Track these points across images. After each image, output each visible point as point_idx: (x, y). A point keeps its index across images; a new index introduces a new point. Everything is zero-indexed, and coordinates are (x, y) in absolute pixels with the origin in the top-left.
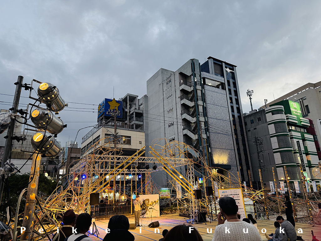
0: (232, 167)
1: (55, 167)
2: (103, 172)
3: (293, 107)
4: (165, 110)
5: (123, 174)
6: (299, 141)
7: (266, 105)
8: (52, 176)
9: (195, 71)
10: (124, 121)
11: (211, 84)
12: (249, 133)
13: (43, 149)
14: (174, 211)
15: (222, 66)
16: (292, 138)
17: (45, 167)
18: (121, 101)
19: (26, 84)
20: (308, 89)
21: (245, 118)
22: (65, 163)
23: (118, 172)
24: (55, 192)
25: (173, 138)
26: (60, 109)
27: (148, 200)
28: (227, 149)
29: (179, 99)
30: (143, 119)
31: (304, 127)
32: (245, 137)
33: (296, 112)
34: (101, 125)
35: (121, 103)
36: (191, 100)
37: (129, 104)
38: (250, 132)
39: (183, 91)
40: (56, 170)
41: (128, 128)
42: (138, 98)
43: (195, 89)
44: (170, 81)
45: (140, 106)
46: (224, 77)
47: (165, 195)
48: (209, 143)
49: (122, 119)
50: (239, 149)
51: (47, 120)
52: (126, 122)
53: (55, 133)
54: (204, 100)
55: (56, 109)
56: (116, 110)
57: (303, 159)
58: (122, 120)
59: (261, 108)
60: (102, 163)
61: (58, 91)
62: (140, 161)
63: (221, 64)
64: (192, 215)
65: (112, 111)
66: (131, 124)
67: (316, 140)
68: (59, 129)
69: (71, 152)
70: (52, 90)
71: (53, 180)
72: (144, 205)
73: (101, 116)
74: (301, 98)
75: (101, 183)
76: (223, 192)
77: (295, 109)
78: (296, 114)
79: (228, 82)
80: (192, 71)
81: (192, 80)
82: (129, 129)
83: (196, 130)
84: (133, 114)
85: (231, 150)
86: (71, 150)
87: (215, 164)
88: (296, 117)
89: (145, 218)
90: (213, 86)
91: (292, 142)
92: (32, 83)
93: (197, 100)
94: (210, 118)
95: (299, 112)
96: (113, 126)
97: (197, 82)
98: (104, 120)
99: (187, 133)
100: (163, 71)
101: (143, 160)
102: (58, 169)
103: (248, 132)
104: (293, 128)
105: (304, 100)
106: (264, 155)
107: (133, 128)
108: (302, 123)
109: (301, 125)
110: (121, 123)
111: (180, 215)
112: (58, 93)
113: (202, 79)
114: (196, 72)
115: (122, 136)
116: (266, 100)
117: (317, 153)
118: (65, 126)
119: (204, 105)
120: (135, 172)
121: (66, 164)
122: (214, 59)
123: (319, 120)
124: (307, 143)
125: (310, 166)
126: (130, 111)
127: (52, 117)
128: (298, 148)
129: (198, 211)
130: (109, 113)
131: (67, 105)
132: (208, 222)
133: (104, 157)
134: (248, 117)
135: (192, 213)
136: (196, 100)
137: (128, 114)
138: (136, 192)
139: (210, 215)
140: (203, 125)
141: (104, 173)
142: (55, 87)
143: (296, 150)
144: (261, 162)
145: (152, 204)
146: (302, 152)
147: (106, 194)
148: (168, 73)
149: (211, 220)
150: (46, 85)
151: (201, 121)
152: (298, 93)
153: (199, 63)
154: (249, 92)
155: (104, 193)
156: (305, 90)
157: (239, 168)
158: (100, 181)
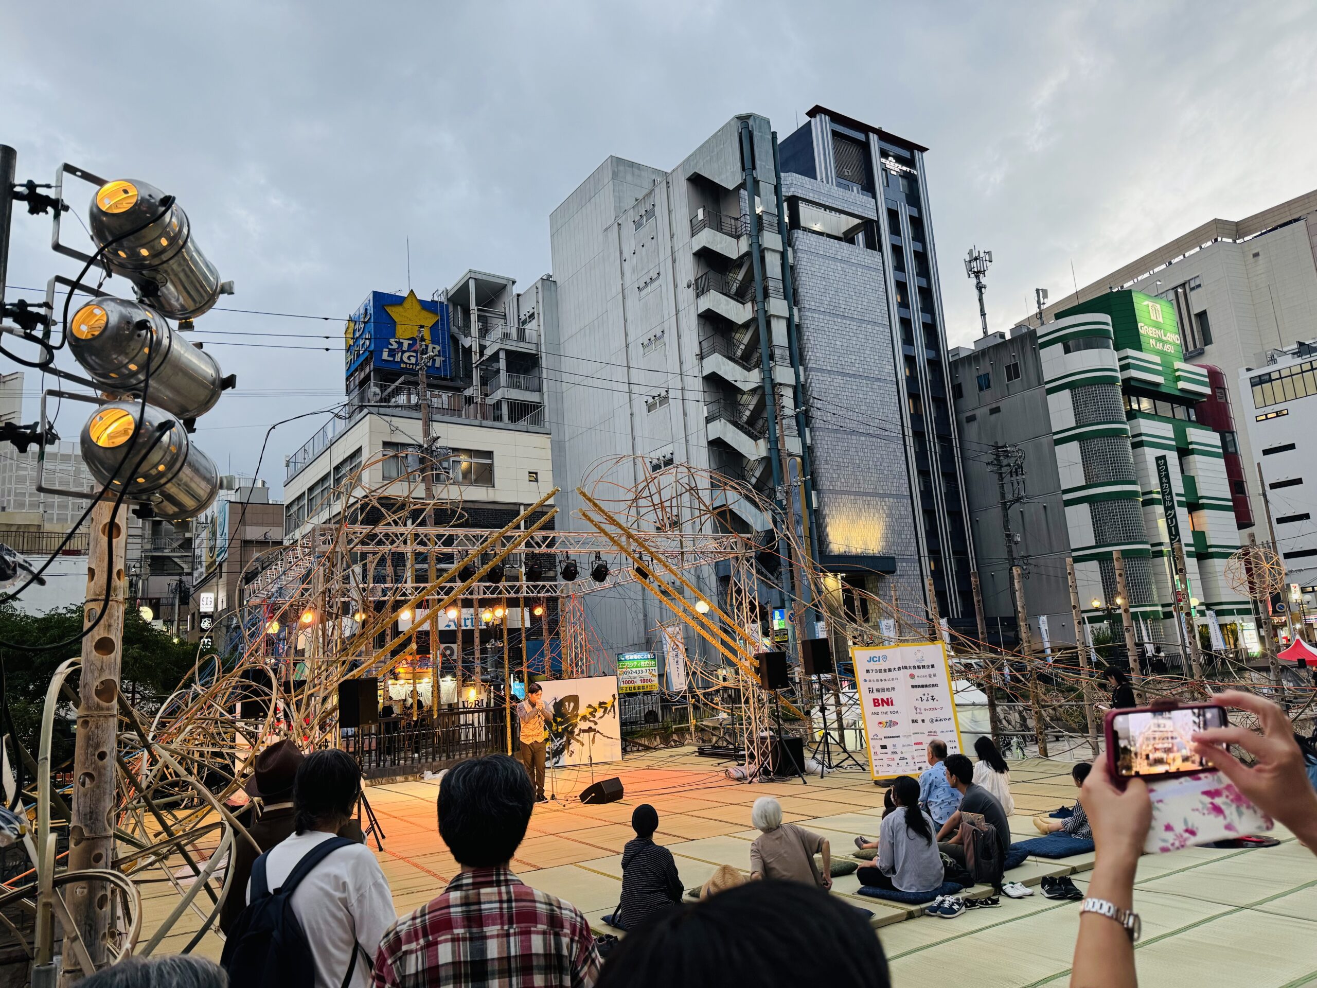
0: (900, 566)
1: (181, 582)
2: (385, 596)
3: (1148, 322)
4: (630, 339)
5: (467, 604)
6: (1164, 457)
7: (1040, 313)
8: (168, 622)
9: (754, 168)
10: (459, 390)
11: (824, 224)
12: (972, 431)
13: (141, 480)
14: (675, 737)
15: (865, 147)
16: (1137, 445)
17: (137, 585)
18: (441, 303)
19: (31, 186)
20: (1209, 243)
21: (956, 368)
22: (220, 565)
23: (447, 593)
24: (192, 680)
25: (668, 456)
26: (198, 305)
27: (575, 699)
28: (884, 496)
29: (691, 292)
30: (540, 379)
31: (1186, 400)
32: (956, 443)
33: (1159, 340)
34: (361, 408)
35: (442, 311)
36: (740, 296)
37: (478, 316)
38: (974, 425)
39: (705, 256)
40: (185, 596)
41: (479, 415)
42: (516, 290)
43: (755, 246)
44: (650, 214)
45: (524, 323)
46: (874, 197)
47: (638, 679)
48: (812, 474)
49: (452, 380)
50: (927, 494)
51: (146, 350)
52: (469, 392)
53: (188, 415)
54: (792, 296)
55: (182, 306)
56: (423, 339)
57: (1176, 527)
58: (449, 383)
59: (1019, 326)
60: (382, 561)
61: (185, 221)
62: (540, 546)
63: (861, 137)
64: (749, 748)
65: (405, 347)
66: (491, 400)
67: (1231, 450)
68: (203, 394)
69: (243, 522)
70: (156, 210)
71: (178, 636)
72: (559, 720)
73: (361, 367)
74: (1181, 281)
75: (380, 641)
76: (871, 659)
77: (1158, 326)
78: (1159, 346)
79: (893, 215)
80: (743, 169)
81: (746, 209)
82: (485, 423)
83: (761, 422)
84: (495, 357)
85: (898, 497)
86: (244, 513)
87: (835, 556)
88: (1157, 359)
89: (564, 767)
90: (829, 236)
91: (1140, 462)
92: (60, 179)
93: (766, 295)
94: (817, 370)
95: (1173, 337)
96: (417, 407)
97: (765, 217)
98: (376, 385)
99: (725, 434)
100: (621, 168)
101: (550, 546)
102: (192, 590)
103: (965, 425)
104: (1146, 404)
105: (1192, 289)
106: (1026, 515)
107: (499, 418)
108: (1181, 385)
109: (1178, 393)
110: (445, 396)
111: (702, 753)
112: (185, 231)
113: (785, 205)
114: (759, 174)
115: (454, 450)
116: (1041, 293)
117: (1231, 504)
118: (230, 382)
119: (791, 314)
120: (517, 592)
121: (225, 569)
122: (836, 118)
123: (1248, 370)
124: (1197, 462)
125: (1203, 553)
126: (482, 348)
127: (166, 342)
128: (1161, 483)
129: (771, 733)
130: (394, 356)
131: (227, 289)
132: (813, 773)
133: (387, 536)
134: (970, 364)
135: (752, 742)
136: (760, 297)
137: (475, 358)
138: (525, 670)
139: (821, 748)
140: (788, 401)
141: (389, 598)
142: (168, 201)
143: (1151, 492)
144: (1016, 543)
145: (591, 714)
146: (1176, 498)
147: (401, 682)
148: (639, 176)
149: (823, 764)
150: (126, 192)
151: (781, 384)
152: (1170, 263)
153: (774, 134)
154: (976, 259)
155: (393, 681)
156: (1198, 249)
157: (928, 566)
158: (372, 632)
